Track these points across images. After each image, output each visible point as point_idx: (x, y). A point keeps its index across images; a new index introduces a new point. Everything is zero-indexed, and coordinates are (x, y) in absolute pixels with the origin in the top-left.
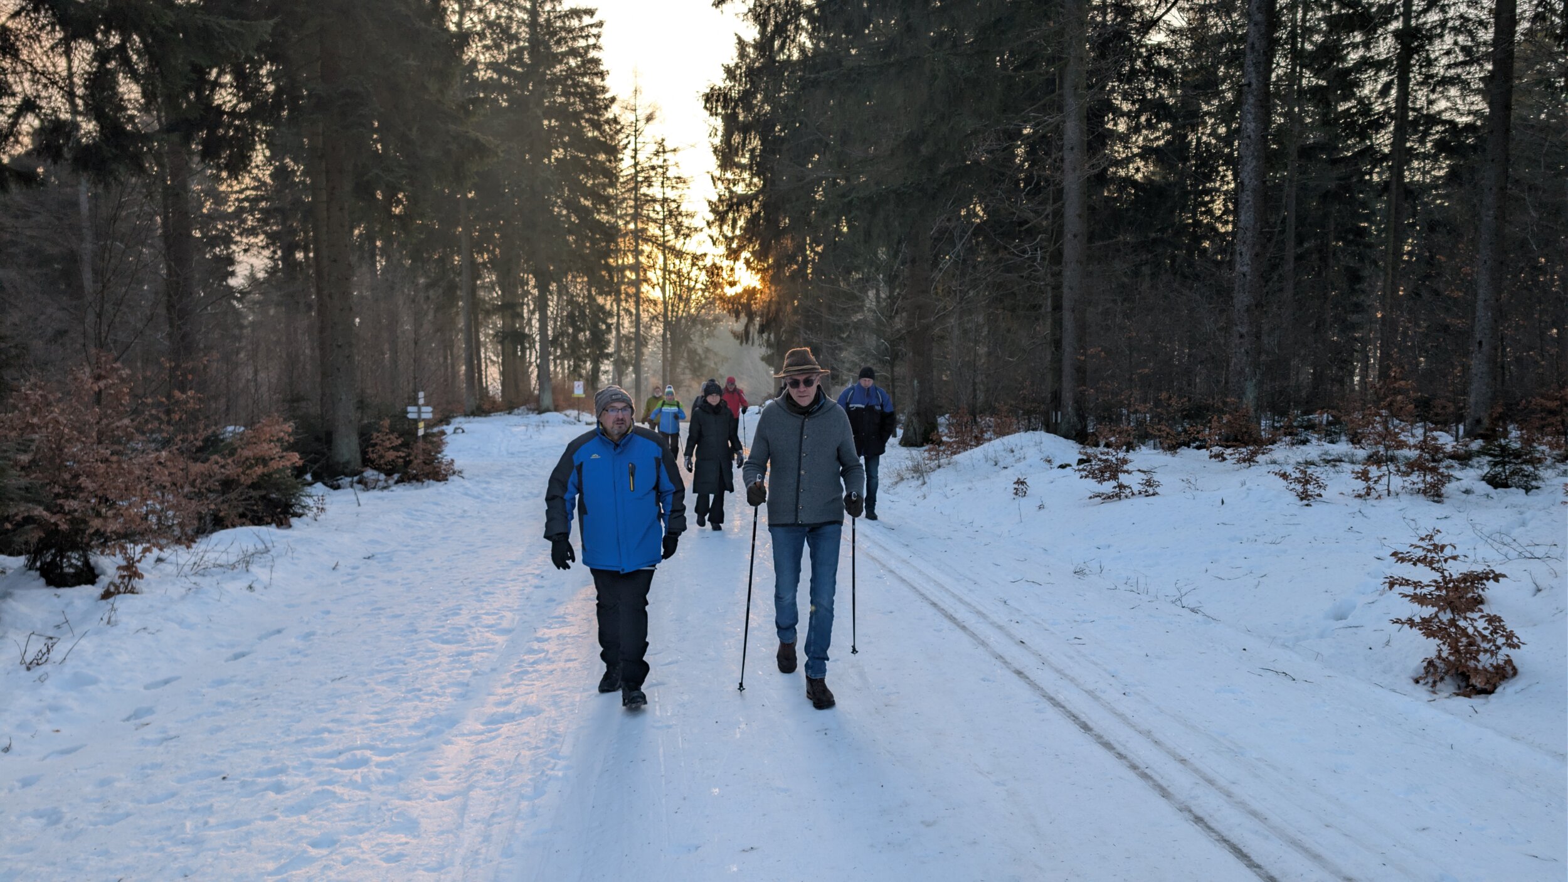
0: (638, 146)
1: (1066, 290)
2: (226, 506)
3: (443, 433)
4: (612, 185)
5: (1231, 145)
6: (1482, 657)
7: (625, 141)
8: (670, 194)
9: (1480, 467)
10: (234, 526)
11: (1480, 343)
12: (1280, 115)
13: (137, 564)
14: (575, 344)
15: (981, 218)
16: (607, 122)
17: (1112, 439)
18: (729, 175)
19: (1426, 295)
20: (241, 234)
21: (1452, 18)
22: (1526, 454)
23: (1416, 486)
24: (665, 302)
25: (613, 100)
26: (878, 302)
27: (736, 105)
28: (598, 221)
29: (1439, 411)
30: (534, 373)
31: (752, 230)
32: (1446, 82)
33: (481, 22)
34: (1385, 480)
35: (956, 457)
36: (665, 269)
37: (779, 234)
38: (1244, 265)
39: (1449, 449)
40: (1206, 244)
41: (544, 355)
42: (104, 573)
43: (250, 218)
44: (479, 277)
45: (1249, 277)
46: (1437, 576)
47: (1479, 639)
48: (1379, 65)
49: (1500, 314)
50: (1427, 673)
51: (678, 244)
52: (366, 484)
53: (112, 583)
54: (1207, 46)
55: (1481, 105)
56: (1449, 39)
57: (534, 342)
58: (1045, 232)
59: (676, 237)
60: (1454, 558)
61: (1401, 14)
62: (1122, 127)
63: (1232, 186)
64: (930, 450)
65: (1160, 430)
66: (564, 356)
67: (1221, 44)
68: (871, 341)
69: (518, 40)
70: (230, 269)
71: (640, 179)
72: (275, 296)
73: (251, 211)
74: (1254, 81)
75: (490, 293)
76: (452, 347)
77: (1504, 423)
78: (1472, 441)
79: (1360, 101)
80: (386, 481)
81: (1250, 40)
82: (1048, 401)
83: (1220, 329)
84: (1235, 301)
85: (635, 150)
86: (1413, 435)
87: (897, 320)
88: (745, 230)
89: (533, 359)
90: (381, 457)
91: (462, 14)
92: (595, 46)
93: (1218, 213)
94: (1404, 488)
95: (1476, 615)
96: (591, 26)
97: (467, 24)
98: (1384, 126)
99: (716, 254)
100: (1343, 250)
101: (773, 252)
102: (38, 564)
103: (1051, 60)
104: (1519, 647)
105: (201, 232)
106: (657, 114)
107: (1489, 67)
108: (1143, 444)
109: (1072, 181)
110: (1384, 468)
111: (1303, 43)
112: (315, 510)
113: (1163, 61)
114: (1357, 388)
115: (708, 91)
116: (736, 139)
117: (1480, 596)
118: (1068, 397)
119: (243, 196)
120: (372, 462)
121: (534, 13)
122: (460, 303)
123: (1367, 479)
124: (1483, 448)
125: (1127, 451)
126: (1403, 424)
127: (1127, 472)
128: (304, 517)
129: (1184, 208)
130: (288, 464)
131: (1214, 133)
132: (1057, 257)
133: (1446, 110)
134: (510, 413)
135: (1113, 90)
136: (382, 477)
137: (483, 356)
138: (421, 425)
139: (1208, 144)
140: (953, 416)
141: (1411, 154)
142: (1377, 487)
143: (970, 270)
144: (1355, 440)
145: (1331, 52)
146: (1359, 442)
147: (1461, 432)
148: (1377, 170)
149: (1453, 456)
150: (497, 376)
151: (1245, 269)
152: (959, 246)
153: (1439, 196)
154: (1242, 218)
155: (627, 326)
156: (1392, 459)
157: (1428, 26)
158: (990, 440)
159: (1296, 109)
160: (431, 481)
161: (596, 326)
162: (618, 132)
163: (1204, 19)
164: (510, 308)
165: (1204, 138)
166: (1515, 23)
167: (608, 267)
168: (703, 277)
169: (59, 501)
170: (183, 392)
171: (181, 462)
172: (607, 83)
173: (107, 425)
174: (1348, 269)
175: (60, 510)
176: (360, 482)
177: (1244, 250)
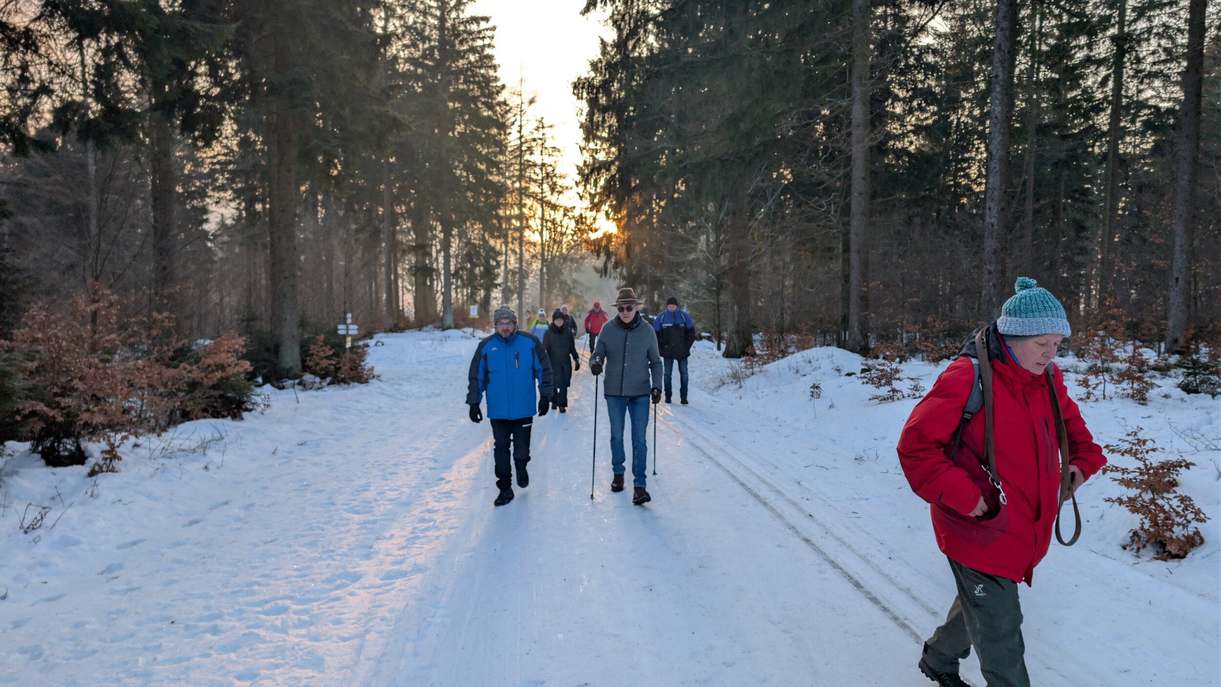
0: (523, 124)
1: (853, 237)
2: (191, 403)
3: (367, 346)
4: (502, 152)
5: (983, 123)
6: (1175, 529)
7: (513, 119)
8: (548, 160)
9: (1176, 377)
10: (197, 418)
11: (1177, 279)
12: (1022, 101)
13: (117, 449)
14: (472, 276)
15: (789, 180)
16: (499, 104)
17: (888, 353)
18: (592, 145)
19: (1135, 241)
20: (213, 190)
21: (1156, 26)
22: (1213, 367)
23: (1126, 392)
24: (542, 244)
25: (503, 87)
26: (708, 245)
27: (598, 92)
28: (491, 181)
29: (1146, 332)
30: (440, 299)
31: (608, 190)
32: (1152, 75)
33: (402, 26)
34: (1101, 387)
35: (766, 367)
36: (542, 218)
37: (630, 191)
38: (992, 217)
39: (1152, 362)
40: (965, 200)
41: (447, 285)
42: (91, 456)
43: (221, 177)
44: (397, 223)
45: (996, 227)
46: (1141, 464)
47: (1173, 515)
48: (1100, 62)
49: (1193, 255)
50: (1133, 541)
51: (553, 199)
52: (304, 386)
53: (96, 464)
54: (965, 47)
55: (1180, 95)
56: (1154, 42)
57: (440, 274)
58: (837, 191)
59: (552, 194)
60: (1154, 450)
61: (1117, 23)
62: (898, 110)
63: (985, 155)
64: (746, 361)
65: (926, 346)
66: (464, 286)
67: (977, 46)
68: (703, 276)
69: (430, 40)
70: (205, 217)
71: (524, 148)
72: (239, 238)
73: (222, 172)
74: (1000, 74)
75: (406, 236)
76: (376, 278)
77: (1196, 342)
78: (1170, 356)
79: (1085, 91)
80: (320, 383)
81: (997, 42)
82: (839, 323)
83: (975, 267)
84: (985, 245)
85: (521, 126)
86: (1125, 351)
87: (722, 258)
88: (604, 188)
89: (439, 288)
90: (317, 364)
91: (387, 20)
92: (489, 46)
93: (974, 176)
94: (1116, 393)
95: (1171, 496)
96: (487, 30)
97: (391, 28)
98: (1103, 110)
99: (582, 206)
100: (1071, 206)
101: (626, 206)
102: (40, 448)
103: (844, 57)
104: (1205, 521)
105: (183, 188)
106: (537, 99)
107: (1185, 64)
108: (914, 356)
109: (858, 151)
110: (1101, 377)
111: (1040, 45)
112: (262, 406)
113: (930, 58)
114: (1082, 313)
115: (576, 80)
116: (597, 117)
117: (1174, 480)
118: (854, 320)
119: (215, 161)
120: (310, 368)
121: (442, 19)
122: (384, 244)
123: (1087, 386)
124: (1180, 361)
125: (900, 362)
126: (1117, 342)
127: (899, 379)
128: (253, 412)
129: (947, 173)
130: (241, 370)
131: (970, 115)
132: (846, 211)
133: (1152, 97)
134: (420, 330)
135: (892, 81)
136: (318, 380)
137: (400, 285)
138: (349, 339)
139: (966, 124)
140: (765, 334)
141: (1124, 132)
142: (1095, 392)
143: (779, 220)
144: (1080, 355)
145: (1061, 52)
146: (1083, 356)
147: (1163, 349)
148: (1098, 144)
149: (1155, 369)
150: (411, 301)
151: (993, 220)
152: (770, 202)
153: (1146, 164)
154: (991, 180)
155: (513, 263)
156: (1108, 370)
157: (1138, 32)
158: (793, 353)
159: (1035, 96)
160: (356, 384)
161: (488, 262)
162: (507, 112)
163: (963, 26)
164: (422, 249)
165: (963, 119)
166: (1205, 30)
167: (498, 217)
168: (572, 225)
169: (57, 399)
170: (160, 312)
171: (157, 368)
172: (498, 74)
173: (100, 338)
174: (1074, 220)
175: (58, 405)
176: (300, 384)
177: (992, 205)
